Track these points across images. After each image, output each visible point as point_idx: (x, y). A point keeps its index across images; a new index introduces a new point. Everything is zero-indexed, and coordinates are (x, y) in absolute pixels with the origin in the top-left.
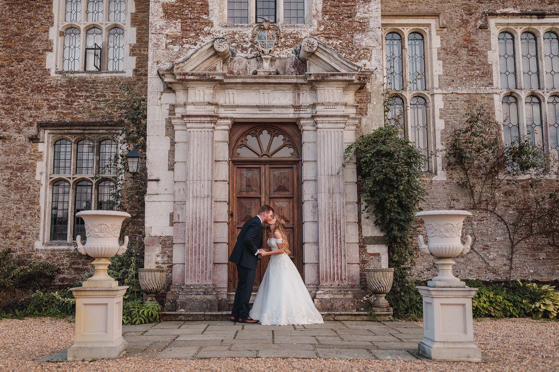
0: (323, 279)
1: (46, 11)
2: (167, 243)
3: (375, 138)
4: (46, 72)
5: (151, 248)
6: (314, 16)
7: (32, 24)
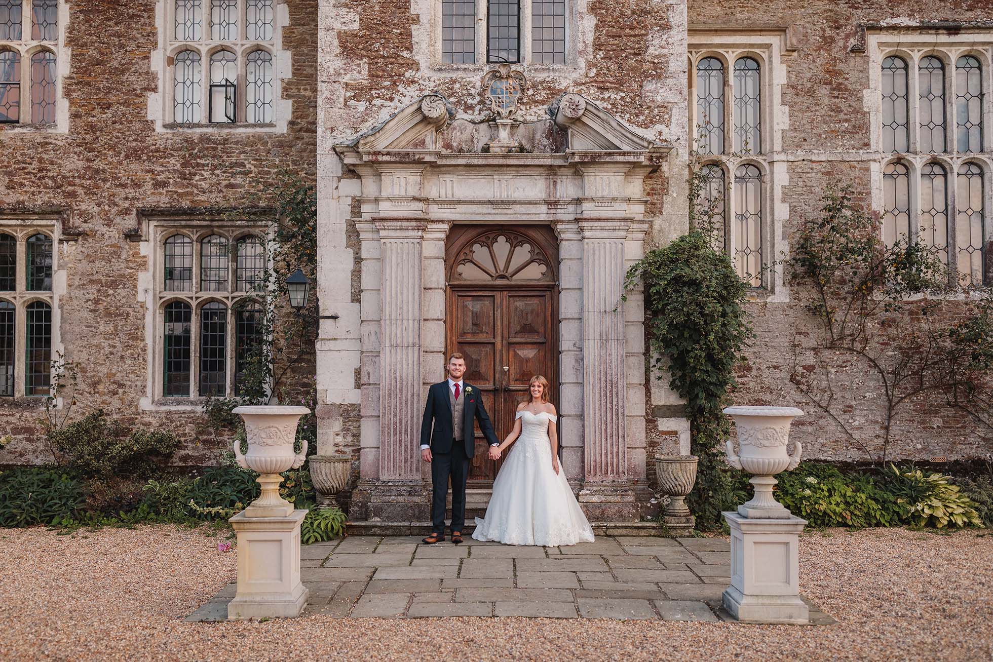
0: (590, 472)
1: (145, 24)
2: (352, 415)
3: (673, 253)
4: (148, 126)
5: (326, 422)
6: (580, 53)
7: (122, 46)
